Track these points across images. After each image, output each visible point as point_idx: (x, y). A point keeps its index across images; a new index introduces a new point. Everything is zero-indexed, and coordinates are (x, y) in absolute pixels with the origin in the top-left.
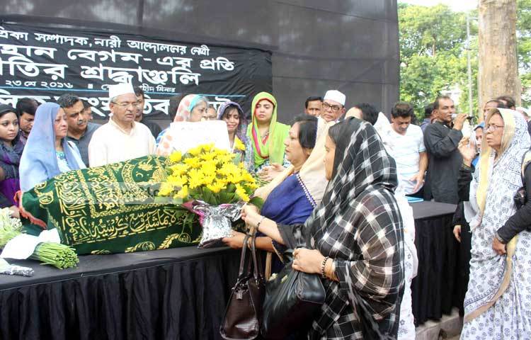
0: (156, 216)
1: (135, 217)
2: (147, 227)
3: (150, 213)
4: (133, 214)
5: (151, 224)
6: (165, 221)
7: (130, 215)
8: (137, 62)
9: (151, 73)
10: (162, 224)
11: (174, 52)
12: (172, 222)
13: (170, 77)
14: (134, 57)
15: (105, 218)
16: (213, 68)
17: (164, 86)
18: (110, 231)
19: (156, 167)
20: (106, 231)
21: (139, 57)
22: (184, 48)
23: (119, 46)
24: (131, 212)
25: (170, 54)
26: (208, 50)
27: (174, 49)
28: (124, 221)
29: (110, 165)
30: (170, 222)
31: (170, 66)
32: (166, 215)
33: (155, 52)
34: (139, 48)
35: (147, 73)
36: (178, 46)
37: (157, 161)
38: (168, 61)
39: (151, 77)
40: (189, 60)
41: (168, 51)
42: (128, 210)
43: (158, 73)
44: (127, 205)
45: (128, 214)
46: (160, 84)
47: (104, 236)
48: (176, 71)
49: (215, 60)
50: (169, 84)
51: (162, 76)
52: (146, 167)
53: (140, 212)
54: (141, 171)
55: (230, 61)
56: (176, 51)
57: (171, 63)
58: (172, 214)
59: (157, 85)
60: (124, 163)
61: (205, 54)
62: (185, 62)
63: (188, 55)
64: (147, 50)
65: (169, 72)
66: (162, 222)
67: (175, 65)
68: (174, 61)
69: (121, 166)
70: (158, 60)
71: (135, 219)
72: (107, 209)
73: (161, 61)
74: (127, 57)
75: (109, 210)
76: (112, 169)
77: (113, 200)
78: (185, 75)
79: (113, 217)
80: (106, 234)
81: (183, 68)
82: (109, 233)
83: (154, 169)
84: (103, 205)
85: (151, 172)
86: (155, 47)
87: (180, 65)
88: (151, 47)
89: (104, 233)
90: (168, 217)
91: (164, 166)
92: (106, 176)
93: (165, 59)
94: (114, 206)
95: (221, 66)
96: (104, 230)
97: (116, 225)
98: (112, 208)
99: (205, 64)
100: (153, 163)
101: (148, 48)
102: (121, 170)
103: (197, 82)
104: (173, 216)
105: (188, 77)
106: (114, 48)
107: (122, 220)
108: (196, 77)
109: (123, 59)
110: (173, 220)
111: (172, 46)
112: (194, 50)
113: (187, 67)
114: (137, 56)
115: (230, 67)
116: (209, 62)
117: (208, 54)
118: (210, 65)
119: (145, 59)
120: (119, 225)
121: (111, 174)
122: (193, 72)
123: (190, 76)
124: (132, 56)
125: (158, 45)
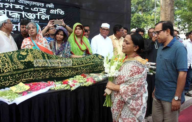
0: (28, 75)
1: (18, 76)
2: (23, 80)
3: (25, 74)
4: (18, 75)
5: (25, 79)
6: (31, 78)
7: (16, 75)
8: (22, 9)
9: (29, 14)
10: (30, 79)
11: (38, 6)
12: (35, 78)
13: (37, 16)
14: (21, 7)
15: (3, 77)
16: (56, 13)
17: (34, 20)
18: (6, 82)
19: (28, 54)
20: (4, 83)
21: (23, 7)
22: (43, 4)
23: (14, 2)
24: (17, 74)
25: (37, 6)
26: (53, 6)
27: (39, 4)
28: (13, 78)
29: (7, 53)
30: (33, 78)
31: (37, 11)
32: (32, 75)
33: (30, 5)
34: (23, 3)
35: (27, 14)
36: (40, 3)
37: (29, 51)
38: (36, 9)
39: (28, 16)
40: (45, 9)
41: (36, 5)
42: (15, 73)
43: (31, 14)
44: (14, 70)
45: (15, 75)
46: (32, 19)
47: (3, 85)
48: (40, 14)
49: (56, 10)
50: (36, 19)
51: (33, 16)
52: (24, 53)
53: (20, 73)
54: (21, 55)
55: (63, 11)
56: (39, 5)
57: (37, 10)
58: (35, 75)
59: (31, 19)
60: (13, 52)
61: (52, 7)
62: (43, 10)
63: (44, 7)
64: (27, 4)
65: (36, 14)
66: (30, 78)
67: (39, 11)
68: (39, 9)
69: (12, 53)
70: (32, 9)
71: (18, 77)
72: (5, 72)
73: (33, 9)
74: (18, 7)
75: (6, 72)
76: (8, 54)
77: (8, 68)
78: (43, 16)
79: (8, 76)
80: (4, 84)
81: (43, 13)
82: (5, 83)
83: (27, 54)
84: (3, 70)
85: (26, 56)
86: (30, 3)
87: (41, 11)
88: (28, 3)
89: (3, 83)
90: (33, 76)
91: (32, 53)
92: (4, 57)
93: (35, 9)
94: (8, 71)
95: (59, 13)
96: (3, 82)
97: (9, 80)
98: (7, 72)
99: (52, 11)
100: (27, 51)
101: (27, 3)
102: (12, 55)
103: (48, 19)
104: (35, 76)
105: (45, 17)
106: (12, 2)
107: (12, 77)
108: (48, 17)
109: (16, 7)
110: (35, 77)
111: (38, 3)
112: (48, 5)
113: (44, 12)
114: (22, 6)
115: (63, 13)
116: (54, 11)
117: (53, 7)
118: (54, 12)
119: (26, 8)
120: (10, 80)
121: (7, 56)
122: (47, 14)
123: (45, 16)
124: (20, 6)
125: (32, 2)
